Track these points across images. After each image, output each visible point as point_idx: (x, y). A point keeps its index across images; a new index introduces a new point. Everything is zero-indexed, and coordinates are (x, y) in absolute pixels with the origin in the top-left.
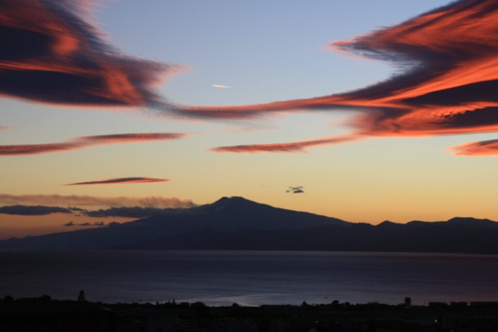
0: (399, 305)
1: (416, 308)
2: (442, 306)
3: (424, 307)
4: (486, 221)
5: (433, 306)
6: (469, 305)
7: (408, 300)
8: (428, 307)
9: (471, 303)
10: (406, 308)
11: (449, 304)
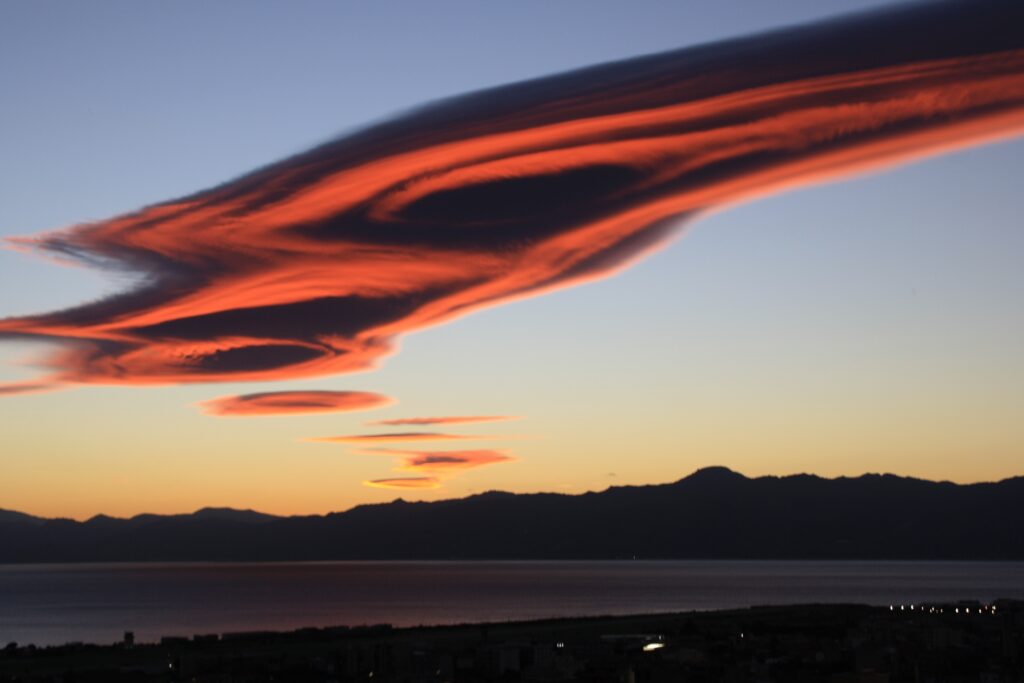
0: (115, 645)
1: (141, 646)
2: (181, 642)
3: (153, 646)
4: (250, 513)
5: (169, 643)
6: (220, 638)
7: (129, 636)
8: (159, 646)
9: (224, 635)
10: (125, 650)
11: (191, 638)
